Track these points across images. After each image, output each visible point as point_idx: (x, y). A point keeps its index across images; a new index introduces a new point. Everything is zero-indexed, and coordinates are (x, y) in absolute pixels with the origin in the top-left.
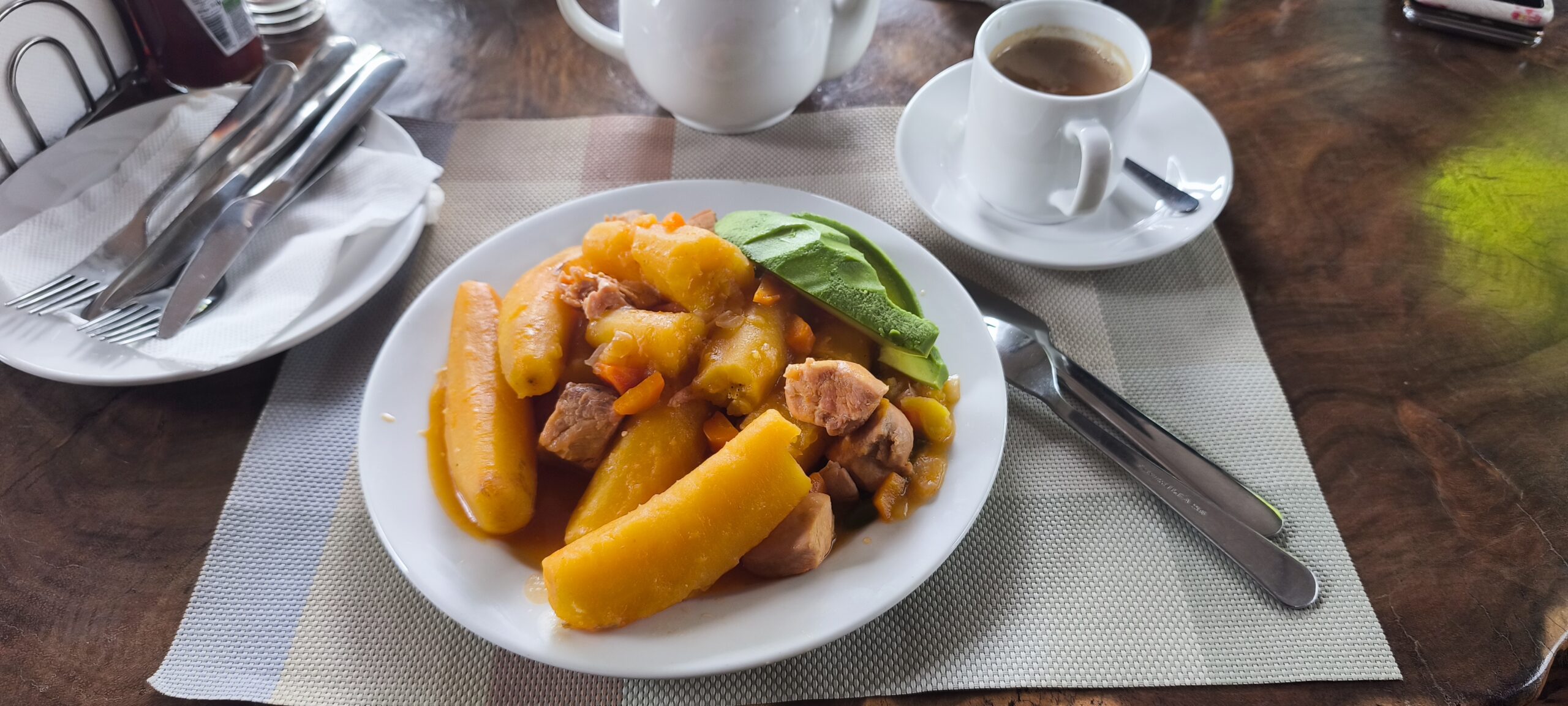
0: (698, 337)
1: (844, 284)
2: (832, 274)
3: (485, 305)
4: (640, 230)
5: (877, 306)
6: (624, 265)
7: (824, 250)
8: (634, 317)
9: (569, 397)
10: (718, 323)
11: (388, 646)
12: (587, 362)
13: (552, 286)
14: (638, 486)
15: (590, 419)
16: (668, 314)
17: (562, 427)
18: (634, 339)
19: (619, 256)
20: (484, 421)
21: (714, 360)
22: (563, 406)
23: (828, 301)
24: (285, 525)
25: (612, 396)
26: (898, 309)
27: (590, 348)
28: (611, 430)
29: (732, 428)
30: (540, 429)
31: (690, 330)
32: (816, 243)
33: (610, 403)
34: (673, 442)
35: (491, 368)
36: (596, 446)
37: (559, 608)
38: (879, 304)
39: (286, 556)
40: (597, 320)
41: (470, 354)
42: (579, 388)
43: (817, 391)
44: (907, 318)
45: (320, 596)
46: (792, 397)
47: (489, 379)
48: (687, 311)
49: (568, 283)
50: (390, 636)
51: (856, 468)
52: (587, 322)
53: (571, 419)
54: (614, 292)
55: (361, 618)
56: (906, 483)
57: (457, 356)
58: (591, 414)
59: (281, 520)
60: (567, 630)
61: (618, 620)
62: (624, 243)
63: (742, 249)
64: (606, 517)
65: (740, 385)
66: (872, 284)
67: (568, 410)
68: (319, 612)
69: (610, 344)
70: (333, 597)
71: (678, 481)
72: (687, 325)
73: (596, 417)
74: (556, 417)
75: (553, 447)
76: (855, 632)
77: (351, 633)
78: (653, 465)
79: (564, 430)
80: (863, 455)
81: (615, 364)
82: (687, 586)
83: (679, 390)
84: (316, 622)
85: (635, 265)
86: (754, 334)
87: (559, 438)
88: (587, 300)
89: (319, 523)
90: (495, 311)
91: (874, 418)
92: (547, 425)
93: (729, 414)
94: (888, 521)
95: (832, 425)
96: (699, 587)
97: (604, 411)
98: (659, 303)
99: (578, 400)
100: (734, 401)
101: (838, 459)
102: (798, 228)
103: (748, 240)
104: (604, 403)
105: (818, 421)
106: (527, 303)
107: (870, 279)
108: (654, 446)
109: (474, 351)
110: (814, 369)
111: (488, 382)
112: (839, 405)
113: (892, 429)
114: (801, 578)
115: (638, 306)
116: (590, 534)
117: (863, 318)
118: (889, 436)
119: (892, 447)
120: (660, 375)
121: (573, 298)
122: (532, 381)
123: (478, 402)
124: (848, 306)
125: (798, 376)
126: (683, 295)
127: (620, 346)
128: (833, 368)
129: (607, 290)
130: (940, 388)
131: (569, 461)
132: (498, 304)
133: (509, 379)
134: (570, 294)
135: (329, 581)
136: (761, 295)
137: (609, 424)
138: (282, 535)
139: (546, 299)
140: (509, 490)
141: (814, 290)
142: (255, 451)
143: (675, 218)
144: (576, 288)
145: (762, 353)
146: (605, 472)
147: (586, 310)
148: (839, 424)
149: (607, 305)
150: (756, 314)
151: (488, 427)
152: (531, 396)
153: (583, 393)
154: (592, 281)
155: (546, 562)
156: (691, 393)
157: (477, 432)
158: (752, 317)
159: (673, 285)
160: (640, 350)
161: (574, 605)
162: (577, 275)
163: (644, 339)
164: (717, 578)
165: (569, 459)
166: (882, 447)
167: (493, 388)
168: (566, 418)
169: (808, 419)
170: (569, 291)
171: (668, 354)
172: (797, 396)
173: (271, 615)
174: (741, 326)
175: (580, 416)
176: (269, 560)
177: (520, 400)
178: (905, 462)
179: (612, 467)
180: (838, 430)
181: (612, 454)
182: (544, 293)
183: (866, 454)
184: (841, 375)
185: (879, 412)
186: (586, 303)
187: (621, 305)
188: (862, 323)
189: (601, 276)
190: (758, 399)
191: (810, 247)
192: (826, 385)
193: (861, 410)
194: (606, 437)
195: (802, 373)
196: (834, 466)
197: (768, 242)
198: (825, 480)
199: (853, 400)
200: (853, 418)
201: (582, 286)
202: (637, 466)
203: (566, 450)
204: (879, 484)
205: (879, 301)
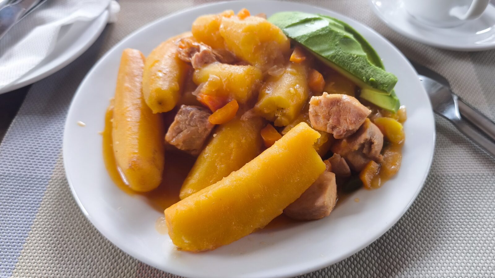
0: (257, 81)
1: (342, 51)
2: (336, 45)
3: (137, 62)
4: (224, 19)
5: (362, 64)
6: (215, 39)
7: (331, 32)
8: (221, 67)
9: (183, 113)
10: (270, 73)
11: (77, 255)
12: (194, 93)
13: (174, 50)
14: (223, 166)
15: (195, 126)
16: (240, 66)
17: (178, 131)
18: (221, 79)
19: (212, 34)
20: (133, 126)
21: (267, 94)
22: (179, 119)
23: (334, 60)
24: (22, 184)
25: (208, 114)
26: (373, 66)
27: (195, 85)
28: (207, 133)
29: (277, 133)
30: (166, 131)
31: (254, 76)
32: (326, 27)
33: (206, 117)
34: (243, 141)
35: (139, 96)
36: (199, 142)
37: (175, 238)
38: (363, 63)
39: (21, 201)
40: (199, 69)
41: (127, 88)
42: (189, 108)
43: (329, 112)
44: (379, 72)
45: (39, 226)
46: (313, 116)
47: (138, 102)
48: (251, 65)
49: (182, 48)
50: (78, 250)
51: (350, 158)
52: (193, 70)
53: (184, 126)
54: (209, 53)
55: (62, 239)
56: (379, 167)
57: (120, 90)
58: (195, 124)
59: (20, 181)
60: (180, 252)
61: (211, 247)
62: (215, 27)
63: (283, 31)
64: (203, 184)
65: (282, 109)
66: (360, 52)
67: (182, 121)
68: (38, 235)
69: (207, 83)
70: (46, 226)
71: (247, 164)
72: (252, 72)
73: (198, 125)
74: (175, 125)
75: (173, 142)
76: (352, 256)
77: (56, 248)
78: (231, 153)
79: (179, 133)
80: (355, 151)
81: (210, 94)
82: (252, 226)
83: (247, 111)
84: (35, 241)
85: (221, 39)
86: (291, 79)
87: (177, 137)
88: (194, 57)
89: (42, 183)
90: (142, 65)
91: (362, 129)
92: (170, 129)
93: (275, 125)
94: (368, 189)
95: (337, 133)
96: (259, 227)
97: (203, 122)
98: (235, 61)
99: (188, 115)
100: (279, 118)
101: (339, 152)
102: (315, 19)
103: (287, 26)
104: (203, 117)
105: (328, 130)
106: (159, 59)
107: (358, 49)
108: (232, 143)
109: (130, 86)
110: (328, 99)
111: (137, 104)
112: (342, 121)
113: (373, 135)
114: (319, 222)
115: (222, 62)
116: (194, 195)
117: (354, 71)
118: (371, 140)
119: (372, 145)
120: (236, 101)
121: (186, 57)
122: (161, 103)
123: (130, 115)
124: (346, 64)
125: (318, 103)
126: (249, 56)
127: (212, 84)
128: (339, 99)
129: (205, 52)
130: (396, 113)
131: (182, 150)
132: (144, 61)
133: (148, 102)
134: (184, 54)
135: (45, 217)
136: (295, 56)
137: (206, 129)
138: (20, 190)
139: (170, 57)
140: (146, 167)
141: (325, 54)
142: (7, 142)
143: (245, 12)
144: (187, 51)
145: (295, 90)
146: (204, 157)
147: (193, 63)
148: (342, 132)
149: (205, 61)
150: (291, 68)
151: (135, 129)
152: (161, 112)
153: (190, 111)
154: (197, 47)
155: (167, 211)
156: (253, 112)
157: (129, 133)
158: (289, 69)
159: (244, 51)
160: (225, 86)
161: (183, 238)
162: (188, 43)
163: (226, 80)
164: (269, 221)
165: (183, 149)
166: (366, 146)
167: (139, 108)
168: (181, 126)
169: (323, 129)
170: (183, 53)
171: (241, 89)
172: (316, 115)
173: (10, 236)
174: (283, 75)
175: (189, 125)
176: (12, 204)
177: (154, 114)
178: (378, 155)
179: (207, 154)
180: (341, 135)
181: (207, 147)
182: (169, 54)
183: (357, 149)
184: (344, 103)
185: (365, 126)
186: (193, 59)
187: (213, 61)
188: (354, 74)
189: (202, 45)
190: (293, 117)
191: (323, 29)
192: (334, 109)
193: (355, 124)
194: (205, 137)
195: (320, 101)
196: (337, 156)
197: (298, 27)
198: (331, 164)
199: (350, 118)
200: (350, 129)
201: (190, 50)
202: (222, 154)
203: (181, 144)
204: (364, 167)
205: (363, 61)
